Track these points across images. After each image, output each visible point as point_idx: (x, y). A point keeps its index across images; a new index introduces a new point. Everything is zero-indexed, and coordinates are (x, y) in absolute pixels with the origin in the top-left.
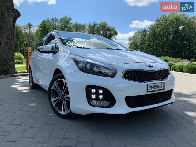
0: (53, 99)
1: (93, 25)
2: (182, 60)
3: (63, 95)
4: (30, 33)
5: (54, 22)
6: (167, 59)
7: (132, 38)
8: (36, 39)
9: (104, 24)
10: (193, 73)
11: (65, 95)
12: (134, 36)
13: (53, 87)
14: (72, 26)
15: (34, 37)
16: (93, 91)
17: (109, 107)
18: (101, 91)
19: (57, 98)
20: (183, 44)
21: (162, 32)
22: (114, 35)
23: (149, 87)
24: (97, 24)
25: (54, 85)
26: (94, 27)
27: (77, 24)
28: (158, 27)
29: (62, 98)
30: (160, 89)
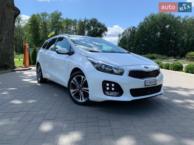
0: (72, 91)
1: (83, 21)
2: (169, 57)
3: (81, 88)
4: (19, 26)
5: (44, 17)
6: (155, 56)
7: (122, 35)
8: (26, 33)
9: (95, 20)
10: (177, 71)
11: (83, 88)
12: (124, 33)
13: (72, 82)
14: (63, 21)
15: (23, 31)
16: (108, 85)
17: (118, 96)
18: (113, 85)
19: (75, 90)
20: (170, 43)
21: (150, 30)
22: (104, 32)
23: (146, 82)
24: (88, 20)
25: (73, 80)
26: (84, 23)
27: (67, 20)
28: (146, 26)
29: (80, 90)
30: (153, 84)
